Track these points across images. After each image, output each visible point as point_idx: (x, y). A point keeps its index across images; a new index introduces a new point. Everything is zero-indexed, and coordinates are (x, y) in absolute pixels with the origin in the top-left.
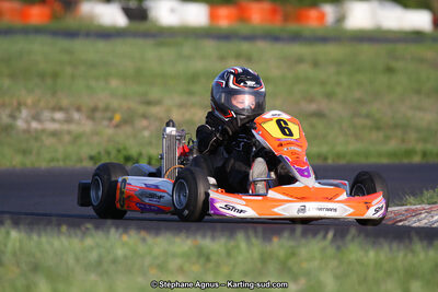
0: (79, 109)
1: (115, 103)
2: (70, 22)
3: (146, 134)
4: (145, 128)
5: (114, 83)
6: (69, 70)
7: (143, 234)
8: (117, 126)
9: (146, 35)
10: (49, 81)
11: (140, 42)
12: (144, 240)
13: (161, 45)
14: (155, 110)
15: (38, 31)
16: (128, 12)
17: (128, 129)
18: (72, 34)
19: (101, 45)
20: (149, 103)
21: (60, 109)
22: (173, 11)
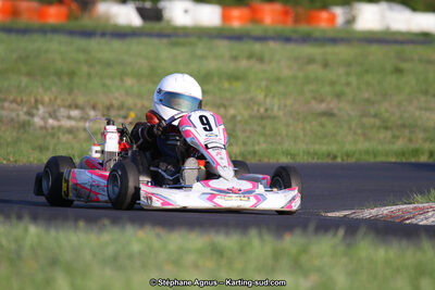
0: (94, 107)
1: (130, 101)
2: (86, 22)
5: (129, 82)
6: (85, 69)
7: (159, 230)
9: (160, 35)
10: (66, 80)
11: (155, 41)
12: (158, 236)
13: (175, 45)
15: (55, 30)
16: (142, 12)
18: (88, 34)
19: (117, 44)
21: (77, 107)
22: (186, 11)
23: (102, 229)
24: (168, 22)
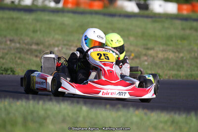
1: (131, 48)
2: (111, 9)
3: (146, 63)
4: (146, 61)
5: (132, 39)
7: (145, 111)
8: (133, 59)
9: (147, 17)
11: (145, 20)
12: (146, 114)
13: (154, 22)
14: (151, 52)
15: (97, 13)
16: (139, 5)
17: (137, 61)
18: (112, 15)
19: (126, 21)
20: (148, 49)
22: (160, 6)
23: (118, 110)
24: (152, 11)
